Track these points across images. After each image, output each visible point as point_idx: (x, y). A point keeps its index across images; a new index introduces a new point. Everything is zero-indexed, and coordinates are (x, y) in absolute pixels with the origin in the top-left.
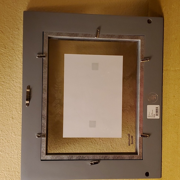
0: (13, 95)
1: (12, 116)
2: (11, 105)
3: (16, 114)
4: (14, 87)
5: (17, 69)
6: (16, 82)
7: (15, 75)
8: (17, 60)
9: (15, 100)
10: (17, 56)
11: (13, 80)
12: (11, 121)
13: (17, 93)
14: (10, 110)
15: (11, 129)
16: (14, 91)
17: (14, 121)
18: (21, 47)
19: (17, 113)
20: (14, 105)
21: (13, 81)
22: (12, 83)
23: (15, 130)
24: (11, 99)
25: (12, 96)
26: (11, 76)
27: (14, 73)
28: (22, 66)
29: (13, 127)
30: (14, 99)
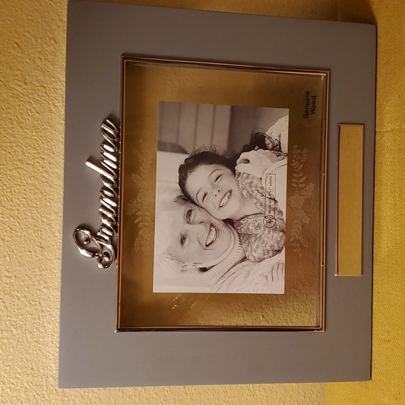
0: (43, 192)
1: (41, 243)
2: (39, 216)
3: (50, 237)
4: (44, 175)
5: (51, 132)
6: (50, 163)
7: (47, 147)
8: (51, 111)
9: (48, 204)
10: (51, 102)
11: (44, 159)
12: (39, 255)
13: (52, 189)
14: (37, 229)
15: (39, 273)
16: (46, 184)
17: (46, 253)
18: (61, 81)
19: (51, 235)
20: (44, 217)
21: (42, 160)
22: (41, 163)
23: (48, 275)
24: (38, 203)
25: (40, 196)
26: (38, 148)
27: (44, 142)
28: (64, 126)
29: (44, 268)
30: (44, 202)
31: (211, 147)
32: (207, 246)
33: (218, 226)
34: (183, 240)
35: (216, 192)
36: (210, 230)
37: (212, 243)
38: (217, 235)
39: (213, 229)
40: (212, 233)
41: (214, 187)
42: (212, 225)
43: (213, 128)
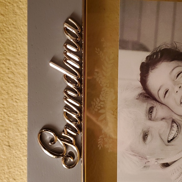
0: (10, 92)
1: (8, 142)
2: (6, 116)
3: (17, 136)
4: (10, 76)
5: (16, 34)
6: (15, 64)
7: (11, 48)
8: (15, 13)
9: (15, 104)
10: (15, 5)
11: (9, 60)
12: (7, 154)
13: (18, 90)
14: (3, 128)
15: (7, 171)
16: (12, 84)
17: (14, 152)
19: (18, 134)
20: (11, 117)
21: (8, 62)
22: (7, 64)
23: (17, 172)
24: (5, 103)
25: (6, 96)
26: (3, 50)
27: (10, 44)
29: (12, 166)
30: (11, 102)
31: (172, 44)
32: (169, 142)
33: (179, 122)
34: (145, 136)
35: (177, 89)
36: (172, 126)
37: (173, 138)
38: (178, 131)
39: (175, 125)
40: (174, 129)
41: (175, 83)
42: (173, 121)
43: (174, 25)
